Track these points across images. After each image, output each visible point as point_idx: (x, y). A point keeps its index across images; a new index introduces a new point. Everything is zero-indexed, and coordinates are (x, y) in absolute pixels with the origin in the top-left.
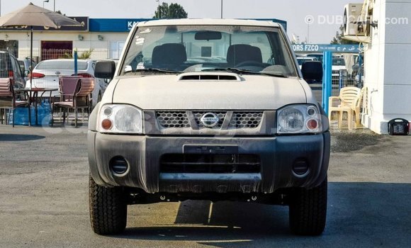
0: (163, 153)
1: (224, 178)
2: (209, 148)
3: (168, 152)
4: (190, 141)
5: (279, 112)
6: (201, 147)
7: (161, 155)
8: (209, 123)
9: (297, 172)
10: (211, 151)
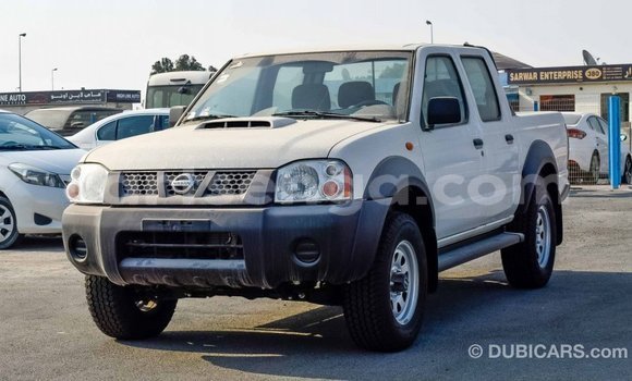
0: (120, 230)
1: (198, 267)
2: (173, 223)
3: (124, 229)
4: (151, 214)
5: (280, 172)
6: (164, 222)
7: (116, 233)
8: (180, 188)
9: (302, 258)
10: (174, 228)
